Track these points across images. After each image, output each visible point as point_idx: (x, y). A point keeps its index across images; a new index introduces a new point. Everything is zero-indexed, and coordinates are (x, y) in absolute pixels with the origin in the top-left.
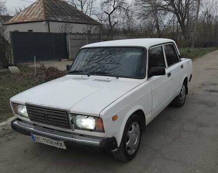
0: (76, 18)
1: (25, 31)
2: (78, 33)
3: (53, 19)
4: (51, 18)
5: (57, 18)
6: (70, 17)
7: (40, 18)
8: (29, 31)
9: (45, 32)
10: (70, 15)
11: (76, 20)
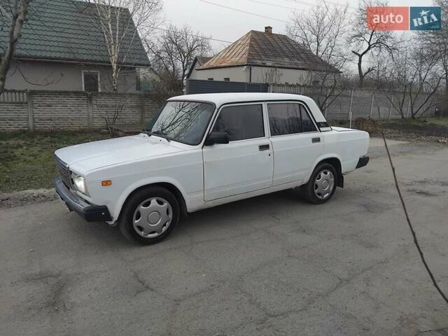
0: (296, 61)
1: (220, 80)
2: (287, 84)
3: (259, 62)
4: (255, 61)
5: (265, 62)
6: (287, 60)
7: (240, 61)
8: (226, 79)
9: (244, 81)
10: (288, 57)
11: (296, 64)
